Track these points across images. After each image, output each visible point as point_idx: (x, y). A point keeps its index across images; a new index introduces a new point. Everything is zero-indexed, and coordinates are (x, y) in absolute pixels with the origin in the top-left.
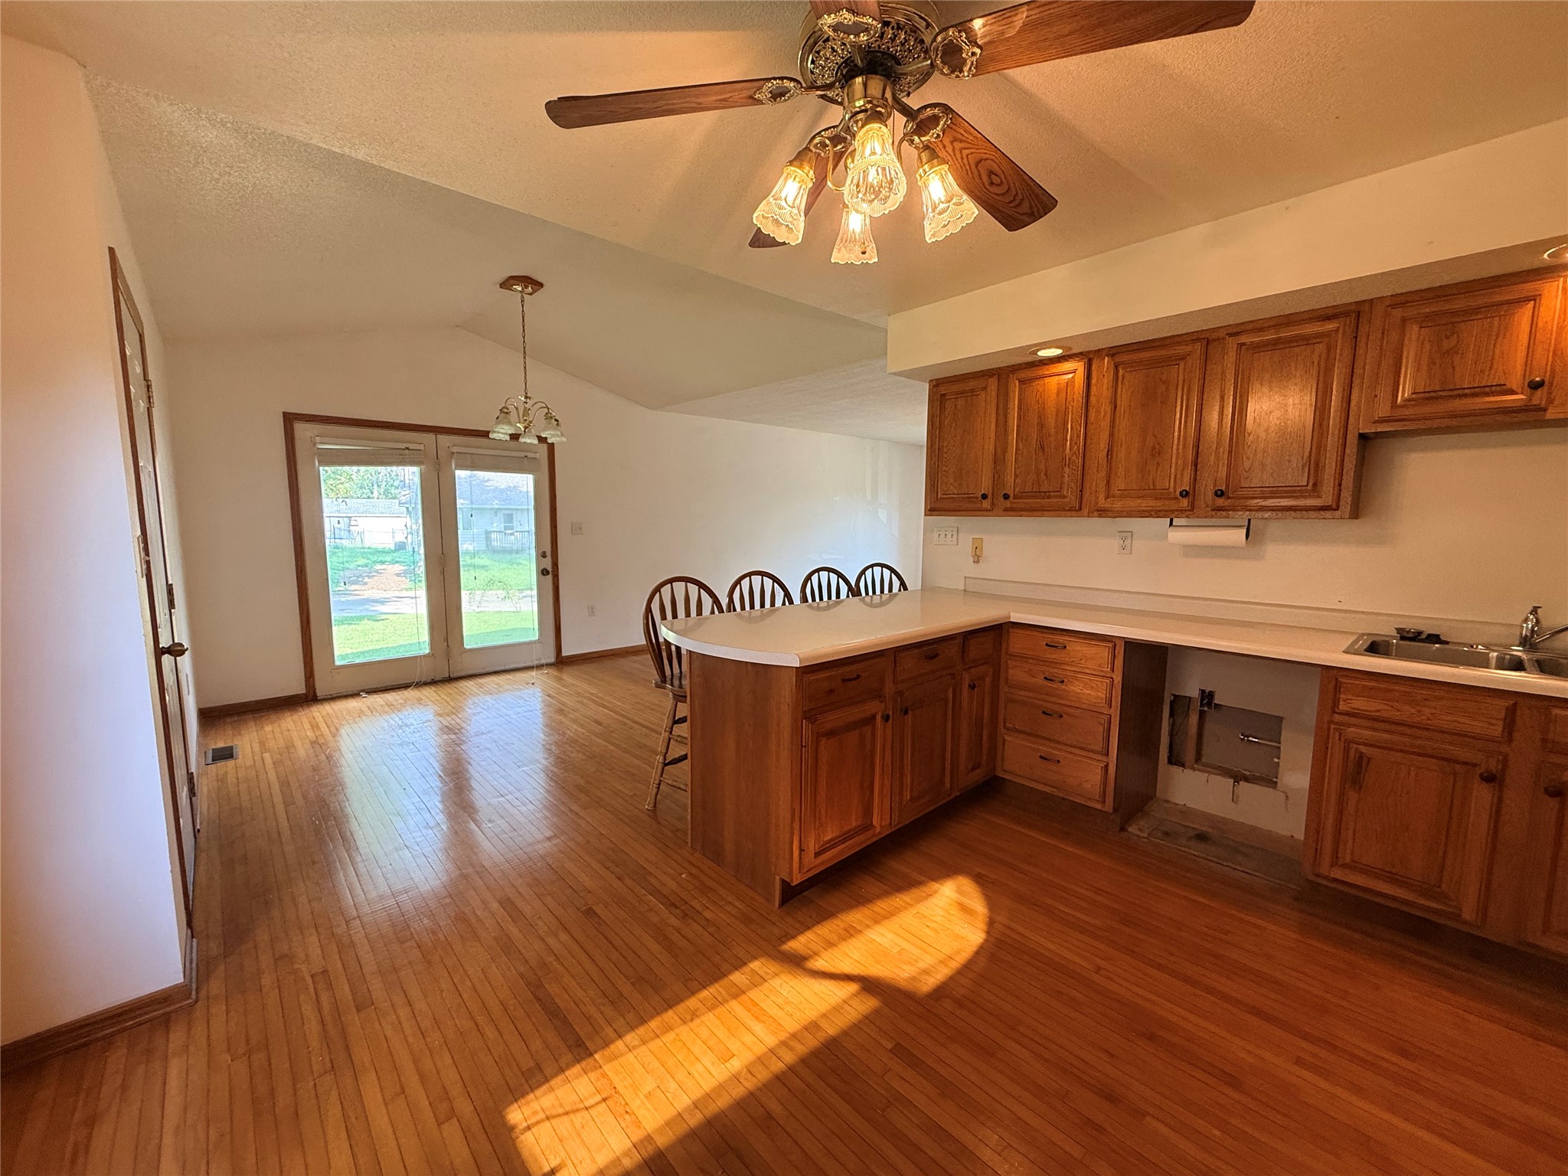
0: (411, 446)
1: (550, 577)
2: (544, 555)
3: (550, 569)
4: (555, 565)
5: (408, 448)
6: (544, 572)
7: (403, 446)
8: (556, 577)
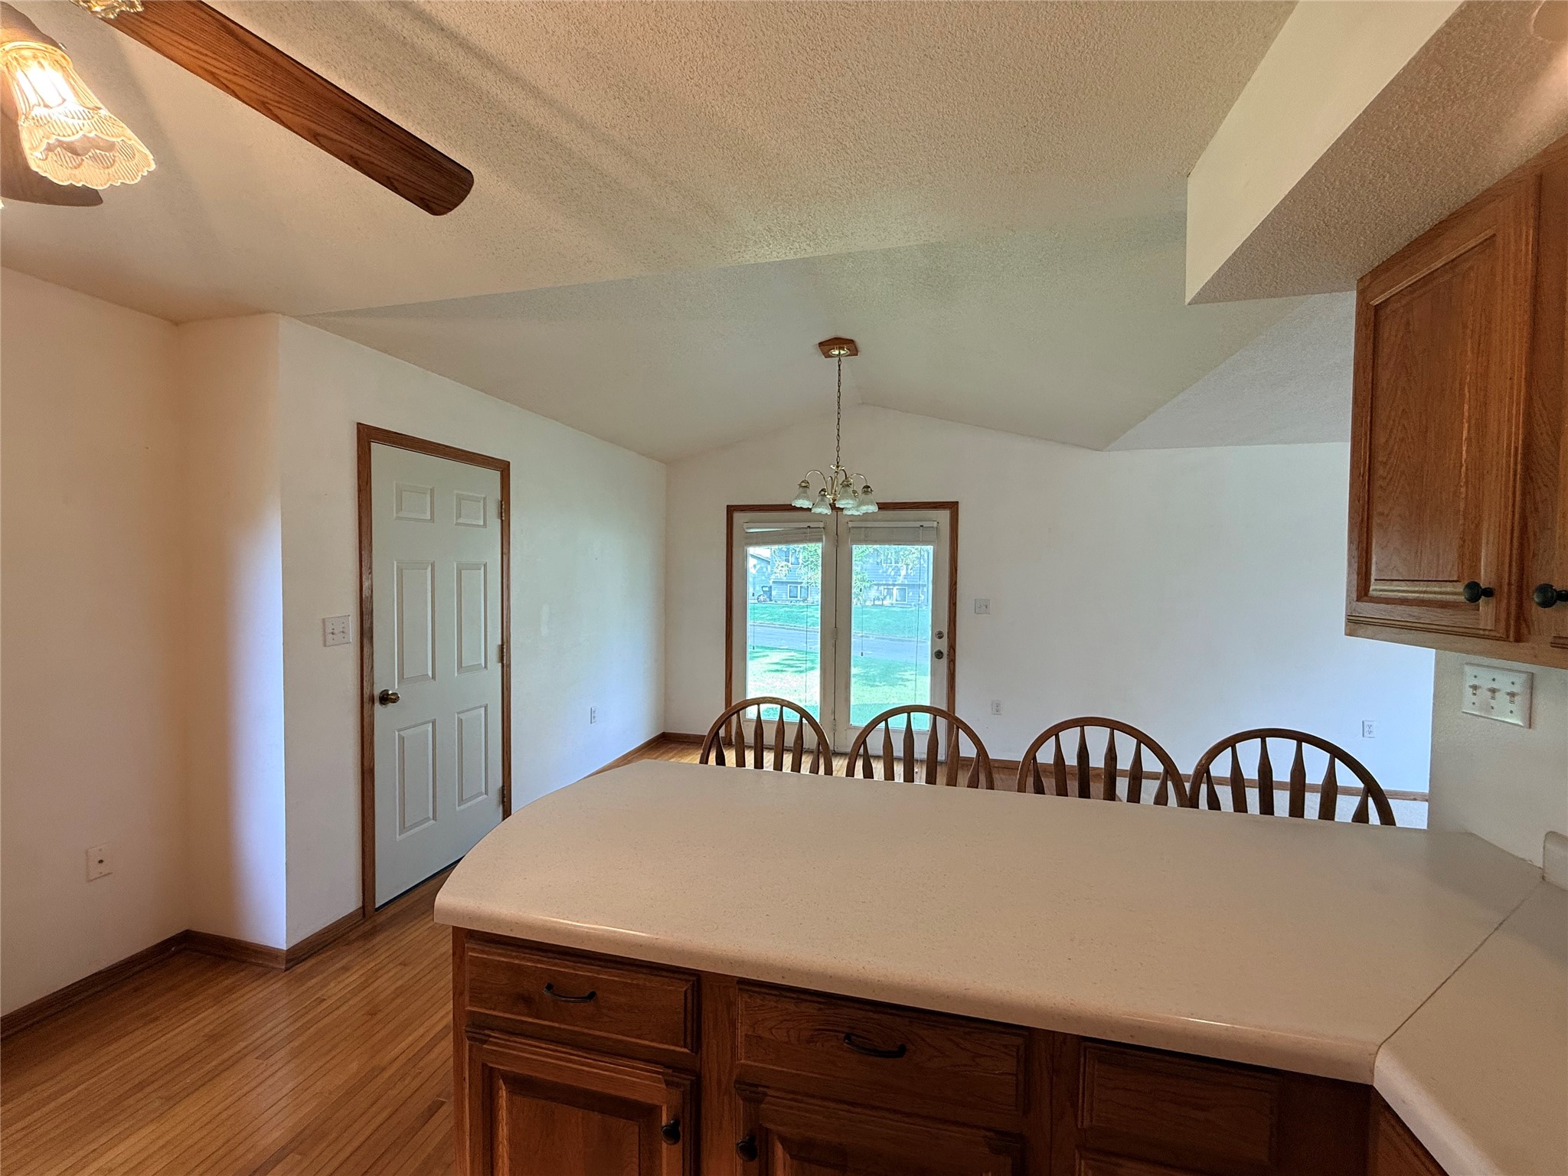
0: (812, 525)
1: (945, 661)
2: (940, 635)
3: (945, 652)
4: (952, 647)
5: (809, 527)
6: (938, 655)
7: (805, 525)
8: (952, 662)
